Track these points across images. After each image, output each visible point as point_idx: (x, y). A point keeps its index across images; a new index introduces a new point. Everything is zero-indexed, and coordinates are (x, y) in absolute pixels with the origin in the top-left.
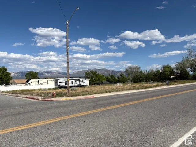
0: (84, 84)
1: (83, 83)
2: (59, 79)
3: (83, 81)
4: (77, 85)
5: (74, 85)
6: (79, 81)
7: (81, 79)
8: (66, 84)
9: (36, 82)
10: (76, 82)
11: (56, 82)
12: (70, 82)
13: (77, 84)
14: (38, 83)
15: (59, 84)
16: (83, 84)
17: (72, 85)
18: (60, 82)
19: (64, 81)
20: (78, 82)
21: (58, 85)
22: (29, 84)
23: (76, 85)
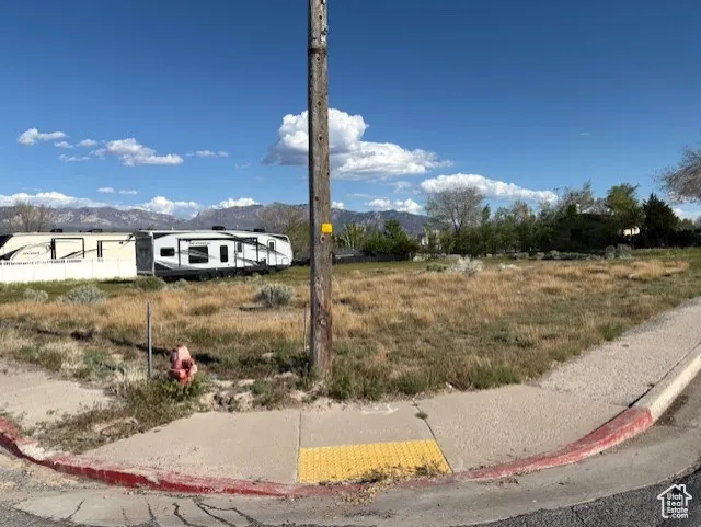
0: (279, 263)
1: (272, 256)
2: (157, 236)
3: (271, 248)
4: (247, 264)
5: (231, 263)
6: (257, 244)
7: (263, 239)
8: (192, 260)
9: (42, 250)
10: (240, 250)
11: (144, 250)
12: (214, 249)
13: (244, 260)
14: (54, 256)
15: (158, 258)
16: (272, 261)
17: (224, 265)
18: (166, 252)
19: (185, 246)
20: (249, 252)
21: (157, 265)
22: (6, 257)
23: (240, 264)
